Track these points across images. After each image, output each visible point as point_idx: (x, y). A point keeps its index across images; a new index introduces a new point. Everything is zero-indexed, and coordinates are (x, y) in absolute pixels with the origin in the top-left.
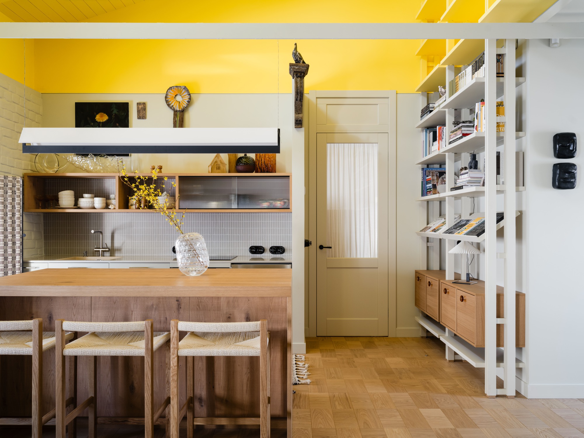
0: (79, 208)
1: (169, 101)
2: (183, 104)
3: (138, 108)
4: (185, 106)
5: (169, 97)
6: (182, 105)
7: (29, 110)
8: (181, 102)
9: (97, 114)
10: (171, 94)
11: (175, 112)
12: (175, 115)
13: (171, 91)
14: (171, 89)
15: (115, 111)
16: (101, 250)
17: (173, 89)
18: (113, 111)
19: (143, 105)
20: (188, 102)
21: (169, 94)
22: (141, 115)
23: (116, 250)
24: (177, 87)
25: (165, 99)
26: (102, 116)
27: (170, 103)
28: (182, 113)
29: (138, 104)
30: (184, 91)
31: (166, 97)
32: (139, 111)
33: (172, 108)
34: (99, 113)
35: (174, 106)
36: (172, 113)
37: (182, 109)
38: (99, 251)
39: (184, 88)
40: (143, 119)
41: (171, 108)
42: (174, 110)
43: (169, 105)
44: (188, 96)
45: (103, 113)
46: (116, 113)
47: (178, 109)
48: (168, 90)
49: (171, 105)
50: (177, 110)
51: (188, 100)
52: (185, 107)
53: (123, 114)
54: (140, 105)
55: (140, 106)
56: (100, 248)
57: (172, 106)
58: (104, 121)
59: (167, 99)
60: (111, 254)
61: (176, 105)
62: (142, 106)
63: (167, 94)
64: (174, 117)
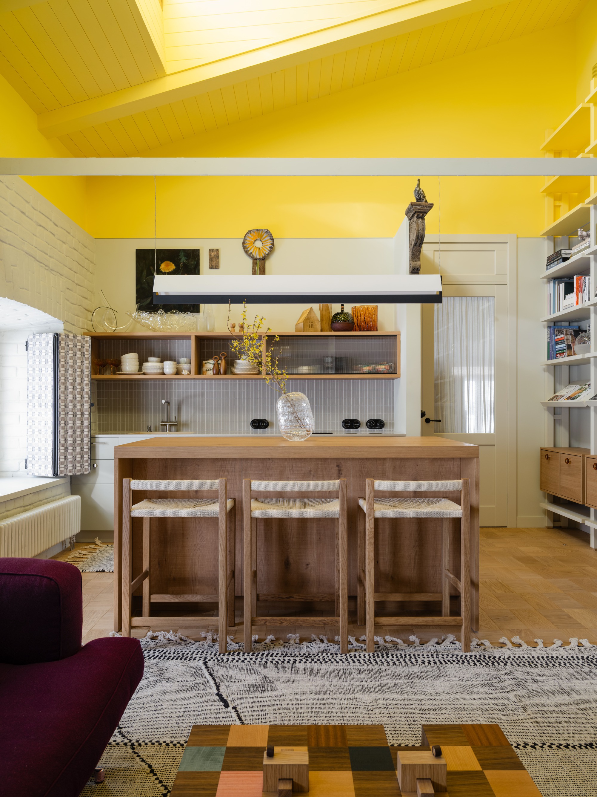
0: (144, 374)
1: (247, 247)
2: (264, 250)
3: (210, 255)
4: (267, 253)
5: (247, 242)
6: (263, 251)
8: (261, 248)
9: (162, 262)
10: (250, 239)
11: (255, 260)
12: (255, 264)
13: (249, 235)
14: (250, 233)
15: (183, 260)
16: (168, 424)
17: (252, 233)
18: (180, 259)
20: (271, 248)
21: (248, 239)
22: (214, 263)
23: (183, 425)
24: (257, 230)
25: (243, 245)
26: (167, 266)
27: (248, 249)
28: (262, 261)
29: (210, 251)
30: (265, 235)
31: (244, 243)
32: (211, 260)
33: (251, 255)
34: (164, 261)
35: (253, 254)
36: (250, 262)
37: (263, 256)
38: (166, 425)
39: (266, 232)
40: (216, 268)
41: (249, 255)
42: (253, 257)
43: (246, 252)
44: (270, 241)
45: (169, 262)
46: (185, 261)
47: (258, 257)
48: (246, 234)
49: (250, 252)
50: (256, 258)
51: (270, 246)
52: (267, 254)
53: (193, 263)
54: (212, 252)
55: (213, 253)
56: (167, 422)
57: (251, 253)
58: (171, 271)
59: (245, 245)
60: (177, 429)
61: (256, 252)
62: (215, 253)
63: (245, 239)
64: (253, 266)
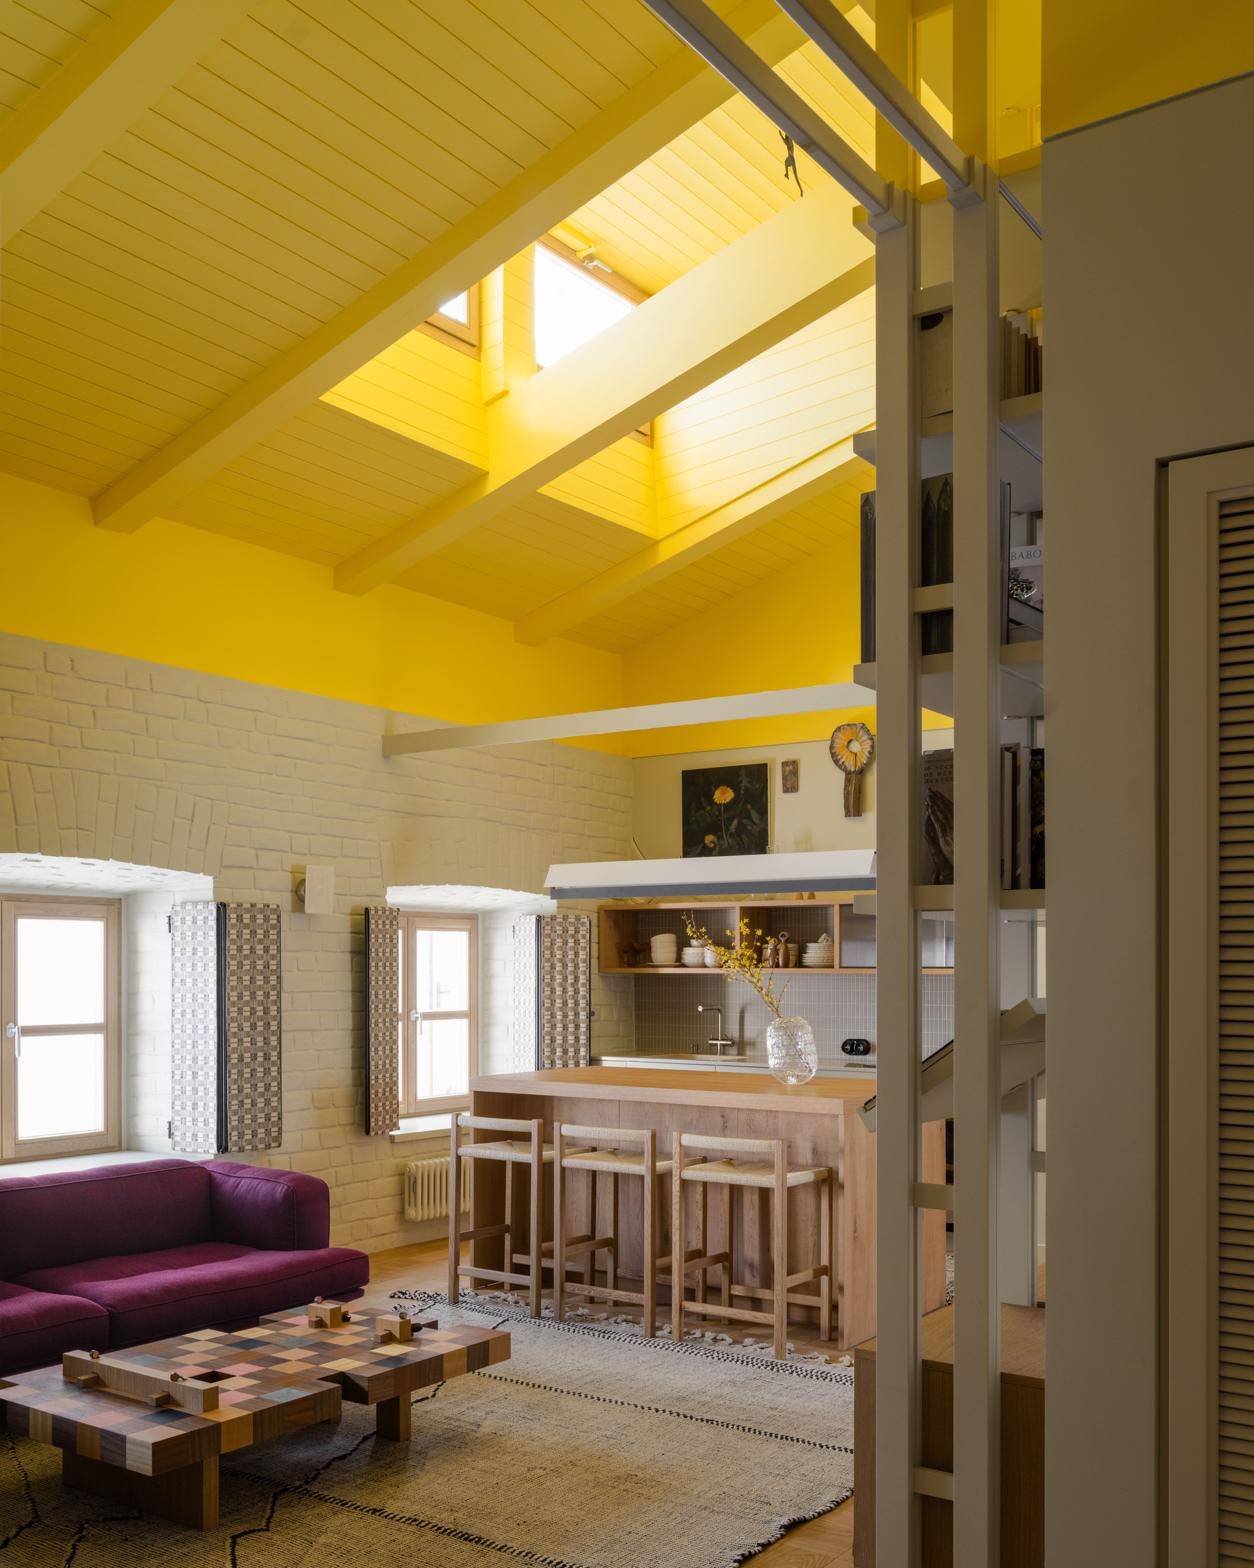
0: (684, 966)
1: (837, 753)
2: (862, 757)
3: (784, 771)
4: (865, 762)
5: (836, 745)
6: (860, 759)
7: (610, 793)
8: (858, 754)
9: (716, 789)
10: (841, 741)
11: (848, 774)
12: (848, 781)
13: (838, 733)
14: (840, 731)
15: (745, 782)
16: (719, 1042)
17: (842, 730)
18: (741, 782)
19: (793, 766)
20: (870, 753)
21: (837, 741)
22: (789, 783)
23: (747, 1044)
24: (849, 725)
25: (831, 752)
26: (723, 793)
27: (839, 757)
28: (859, 775)
29: (784, 764)
30: (861, 732)
31: (831, 747)
32: (785, 778)
33: (843, 767)
34: (719, 787)
35: (846, 764)
36: (841, 776)
37: (859, 767)
38: (716, 1045)
39: (862, 727)
40: (792, 792)
41: (840, 767)
42: (845, 770)
43: (836, 762)
44: (869, 741)
45: (725, 787)
46: (748, 784)
47: (853, 769)
48: (834, 734)
49: (840, 762)
50: (850, 771)
51: (869, 749)
52: (865, 764)
53: (758, 785)
54: (787, 766)
55: (787, 768)
56: (717, 1040)
57: (843, 763)
58: (728, 801)
59: (833, 751)
60: (739, 1050)
61: (850, 760)
62: (791, 767)
63: (833, 742)
64: (845, 786)
